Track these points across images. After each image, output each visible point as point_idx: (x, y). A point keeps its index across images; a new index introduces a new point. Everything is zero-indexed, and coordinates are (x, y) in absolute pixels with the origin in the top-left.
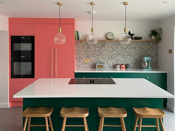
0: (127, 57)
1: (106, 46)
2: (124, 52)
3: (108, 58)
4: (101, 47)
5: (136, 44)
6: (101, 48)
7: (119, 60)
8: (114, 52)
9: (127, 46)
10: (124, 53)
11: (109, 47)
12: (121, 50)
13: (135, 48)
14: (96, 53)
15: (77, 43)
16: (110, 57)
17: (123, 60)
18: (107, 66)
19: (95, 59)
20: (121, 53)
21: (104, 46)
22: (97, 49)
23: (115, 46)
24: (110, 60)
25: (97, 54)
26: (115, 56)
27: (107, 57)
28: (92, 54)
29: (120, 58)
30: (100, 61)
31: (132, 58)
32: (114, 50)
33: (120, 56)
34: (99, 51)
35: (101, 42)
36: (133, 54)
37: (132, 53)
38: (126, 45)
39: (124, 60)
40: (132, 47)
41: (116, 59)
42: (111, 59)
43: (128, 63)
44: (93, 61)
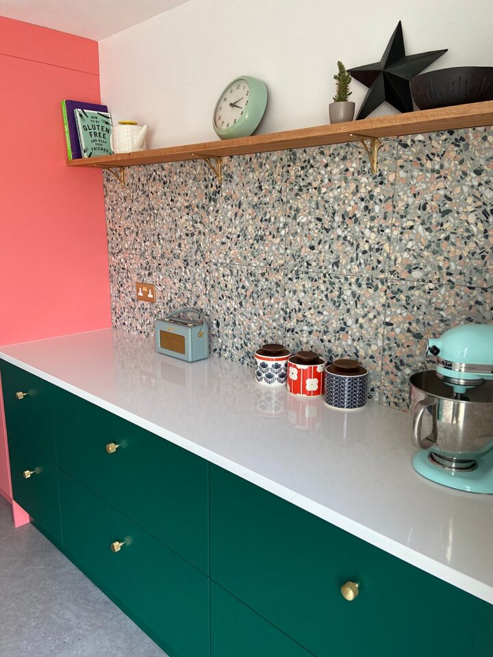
0: (354, 294)
1: (227, 199)
2: (334, 247)
3: (235, 293)
4: (203, 207)
5: (450, 164)
6: (202, 212)
7: (300, 315)
8: (273, 250)
9: (363, 192)
10: (336, 264)
11: (240, 205)
12: (315, 233)
13: (436, 217)
14: (180, 245)
15: (106, 183)
16: (247, 284)
17: (326, 323)
18: (229, 343)
19: (177, 285)
20: (311, 256)
21: (215, 201)
22: (184, 220)
23: (275, 194)
24: (248, 307)
25: (182, 255)
26: (275, 277)
27: (231, 281)
28: (163, 256)
29: (307, 301)
30: (199, 303)
31: (398, 314)
32: (271, 228)
33: (309, 284)
34: (193, 235)
35: (199, 168)
36: (417, 274)
37: (399, 268)
38: (353, 186)
39: (335, 325)
40: (405, 198)
41: (278, 302)
42: (251, 296)
43: (362, 353)
44: (171, 301)
